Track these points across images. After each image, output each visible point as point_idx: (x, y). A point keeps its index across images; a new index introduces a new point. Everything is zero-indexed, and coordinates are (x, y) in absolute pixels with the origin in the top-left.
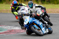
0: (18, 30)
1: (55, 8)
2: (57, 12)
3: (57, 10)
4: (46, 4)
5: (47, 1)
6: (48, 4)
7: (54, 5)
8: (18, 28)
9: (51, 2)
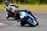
0: (2, 25)
1: (31, 7)
2: (33, 11)
3: (33, 9)
4: (24, 4)
5: (25, 2)
6: (26, 4)
7: (31, 5)
8: (2, 24)
9: (28, 3)
